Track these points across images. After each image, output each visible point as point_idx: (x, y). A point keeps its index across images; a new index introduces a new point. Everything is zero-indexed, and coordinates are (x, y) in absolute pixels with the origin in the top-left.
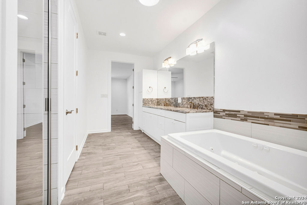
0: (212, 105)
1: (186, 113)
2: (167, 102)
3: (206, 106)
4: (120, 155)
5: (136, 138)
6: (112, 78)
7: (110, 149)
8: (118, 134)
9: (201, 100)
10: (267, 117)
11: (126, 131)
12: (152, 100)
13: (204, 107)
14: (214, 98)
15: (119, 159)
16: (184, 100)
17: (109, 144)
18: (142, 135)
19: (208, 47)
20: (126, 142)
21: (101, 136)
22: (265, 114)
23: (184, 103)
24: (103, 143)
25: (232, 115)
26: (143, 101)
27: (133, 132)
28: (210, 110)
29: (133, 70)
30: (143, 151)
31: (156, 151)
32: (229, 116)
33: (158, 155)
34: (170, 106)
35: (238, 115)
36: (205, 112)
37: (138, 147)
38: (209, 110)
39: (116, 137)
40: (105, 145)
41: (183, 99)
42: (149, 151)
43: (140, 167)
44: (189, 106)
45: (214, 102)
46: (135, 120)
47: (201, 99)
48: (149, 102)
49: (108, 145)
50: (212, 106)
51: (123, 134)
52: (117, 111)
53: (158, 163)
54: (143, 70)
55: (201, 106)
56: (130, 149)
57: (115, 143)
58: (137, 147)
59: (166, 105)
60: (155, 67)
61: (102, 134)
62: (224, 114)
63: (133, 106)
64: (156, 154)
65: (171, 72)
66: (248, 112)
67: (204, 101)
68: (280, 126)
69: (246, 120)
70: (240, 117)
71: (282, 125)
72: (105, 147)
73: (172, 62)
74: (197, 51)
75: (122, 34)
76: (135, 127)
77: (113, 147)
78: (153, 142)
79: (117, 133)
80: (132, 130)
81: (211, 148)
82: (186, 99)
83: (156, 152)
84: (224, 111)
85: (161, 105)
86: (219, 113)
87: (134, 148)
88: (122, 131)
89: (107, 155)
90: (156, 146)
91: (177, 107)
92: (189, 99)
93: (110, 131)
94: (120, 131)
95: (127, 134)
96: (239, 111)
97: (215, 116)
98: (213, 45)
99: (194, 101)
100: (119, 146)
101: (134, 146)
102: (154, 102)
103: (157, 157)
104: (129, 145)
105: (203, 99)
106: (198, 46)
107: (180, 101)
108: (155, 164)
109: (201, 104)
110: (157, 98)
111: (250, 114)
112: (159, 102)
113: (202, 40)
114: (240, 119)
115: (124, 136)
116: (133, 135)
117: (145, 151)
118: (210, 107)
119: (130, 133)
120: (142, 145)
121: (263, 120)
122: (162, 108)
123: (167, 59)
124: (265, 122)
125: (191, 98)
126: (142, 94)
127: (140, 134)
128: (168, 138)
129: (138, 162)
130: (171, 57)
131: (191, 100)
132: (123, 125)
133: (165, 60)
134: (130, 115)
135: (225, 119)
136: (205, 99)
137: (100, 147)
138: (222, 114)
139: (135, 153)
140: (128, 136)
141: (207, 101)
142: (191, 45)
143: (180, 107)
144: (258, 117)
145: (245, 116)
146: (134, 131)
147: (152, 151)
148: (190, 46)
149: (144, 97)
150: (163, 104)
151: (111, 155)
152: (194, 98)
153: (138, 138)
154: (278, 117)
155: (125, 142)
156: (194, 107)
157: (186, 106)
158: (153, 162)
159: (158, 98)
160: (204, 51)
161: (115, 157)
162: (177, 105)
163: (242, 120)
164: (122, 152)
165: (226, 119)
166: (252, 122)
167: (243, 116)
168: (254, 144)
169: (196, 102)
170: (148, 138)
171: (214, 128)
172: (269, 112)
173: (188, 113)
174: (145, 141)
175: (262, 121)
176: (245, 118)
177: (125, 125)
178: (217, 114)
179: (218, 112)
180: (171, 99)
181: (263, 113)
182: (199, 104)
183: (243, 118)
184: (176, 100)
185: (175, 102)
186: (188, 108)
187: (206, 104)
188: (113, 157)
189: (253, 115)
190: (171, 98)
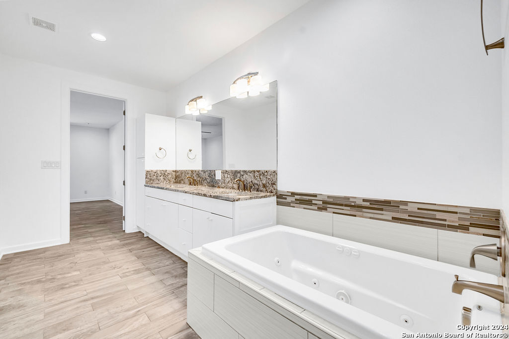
0: (274, 184)
1: (234, 201)
2: (195, 178)
3: (264, 186)
4: (92, 298)
5: (130, 251)
6: (71, 125)
7: (67, 286)
8: (89, 247)
9: (255, 175)
10: (353, 204)
11: (109, 238)
12: (164, 174)
13: (261, 188)
14: (277, 174)
15: (91, 308)
16: (226, 175)
17: (65, 274)
18: (144, 243)
19: (266, 88)
20: (107, 263)
21: (41, 255)
22: (351, 200)
23: (227, 180)
24: (46, 274)
25: (305, 200)
26: (146, 175)
27: (126, 239)
28: (272, 192)
29: (124, 114)
30: (147, 279)
31: (175, 274)
32: (300, 203)
33: (181, 283)
34: (202, 184)
35: (314, 202)
36: (264, 197)
37: (137, 272)
38: (269, 194)
39: (82, 255)
40: (53, 279)
41: (225, 172)
42: (162, 277)
43: (143, 320)
44: (236, 186)
45: (277, 179)
46: (128, 213)
47: (257, 174)
48: (159, 178)
49: (59, 277)
50: (274, 186)
51: (100, 244)
52: (86, 192)
53: (181, 300)
54: (146, 114)
55: (256, 186)
56: (118, 279)
57: (79, 270)
58: (136, 270)
59: (193, 183)
60: (170, 112)
61: (44, 252)
62: (293, 199)
63: (124, 184)
64: (175, 282)
65: (201, 123)
66: (329, 197)
67: (261, 177)
68: (371, 218)
69: (325, 209)
70: (316, 204)
71: (372, 216)
72: (52, 285)
73: (205, 107)
74: (248, 92)
75: (99, 37)
76: (130, 226)
77: (75, 282)
78: (169, 256)
79: (85, 243)
80: (122, 234)
81: (276, 259)
82: (231, 174)
83: (176, 277)
84: (293, 194)
85: (182, 182)
86: (286, 199)
87: (127, 276)
88: (99, 238)
89: (56, 305)
90: (174, 263)
91: (213, 186)
92: (235, 173)
93: (67, 240)
94: (91, 239)
95: (110, 243)
96: (315, 196)
97: (278, 203)
98: (274, 85)
99: (244, 176)
100: (90, 274)
101: (128, 270)
102: (170, 176)
103: (179, 288)
104: (116, 270)
105: (260, 175)
106: (250, 83)
107: (218, 176)
108: (176, 304)
109: (256, 182)
110: (174, 169)
111: (331, 200)
112: (178, 177)
113: (256, 74)
114: (316, 208)
115: (103, 250)
116: (124, 245)
117: (153, 279)
118: (271, 188)
119: (118, 242)
120: (147, 266)
121: (349, 208)
122: (186, 191)
123: (195, 99)
124: (351, 212)
125: (239, 172)
126: (144, 162)
127: (141, 240)
128: (203, 254)
129: (138, 307)
130: (201, 97)
131: (239, 175)
132: (100, 223)
133: (191, 101)
134: (117, 200)
135: (294, 207)
136: (263, 174)
137: (38, 287)
138: (289, 199)
139: (130, 287)
140: (112, 248)
141: (267, 178)
142: (239, 80)
143: (219, 187)
144: (342, 205)
145: (324, 202)
146: (125, 236)
147: (166, 276)
148: (237, 81)
149: (148, 168)
150: (186, 181)
151: (69, 303)
152: (245, 172)
153: (135, 252)
154: (367, 204)
155: (105, 263)
156: (245, 188)
157: (230, 185)
158: (171, 300)
159: (178, 169)
160: (259, 94)
161: (79, 305)
162: (213, 184)
163: (320, 209)
164: (99, 290)
165: (296, 207)
166: (334, 213)
167: (321, 203)
168: (338, 247)
169: (248, 178)
170: (157, 249)
171: (278, 223)
172: (355, 198)
173: (237, 200)
174: (152, 256)
175: (347, 210)
176: (325, 205)
177: (105, 222)
178: (281, 199)
179: (284, 197)
180: (202, 173)
181: (348, 198)
182: (253, 182)
183: (321, 206)
184: (212, 174)
185: (210, 177)
186: (233, 188)
187: (264, 182)
188: (76, 306)
189: (335, 202)
190: (202, 171)
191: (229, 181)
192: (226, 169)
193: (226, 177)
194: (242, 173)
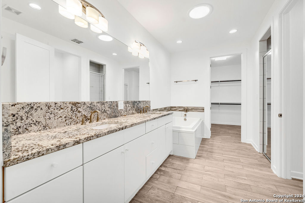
14: (150, 102)
16: (127, 105)
41: (126, 103)
43: (207, 168)
47: (144, 103)
82: (131, 104)
92: (134, 103)
99: (139, 105)
105: (146, 103)
125: (136, 102)
131: (136, 104)
143: (122, 116)
157: (131, 112)
162: (115, 114)
186: (133, 114)
191: (130, 109)
192: (128, 100)
193: (128, 106)
194: (138, 103)
